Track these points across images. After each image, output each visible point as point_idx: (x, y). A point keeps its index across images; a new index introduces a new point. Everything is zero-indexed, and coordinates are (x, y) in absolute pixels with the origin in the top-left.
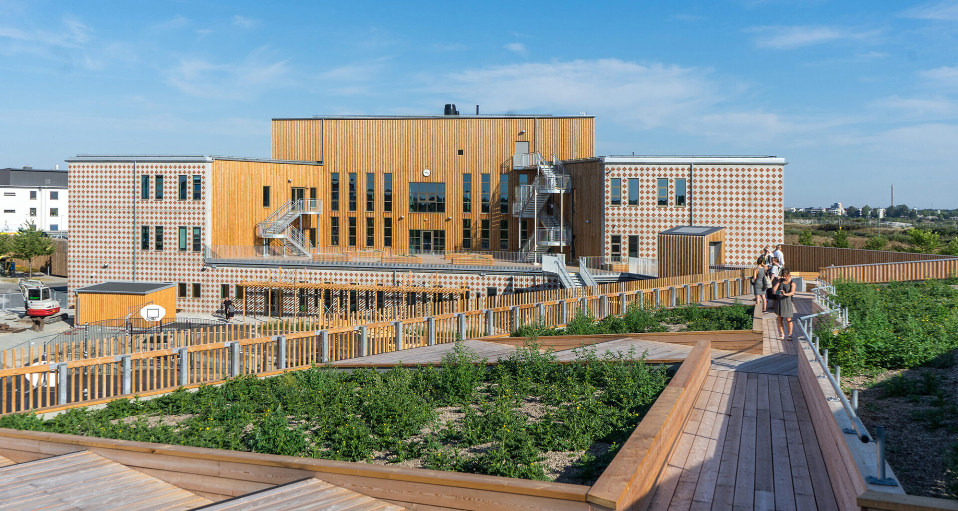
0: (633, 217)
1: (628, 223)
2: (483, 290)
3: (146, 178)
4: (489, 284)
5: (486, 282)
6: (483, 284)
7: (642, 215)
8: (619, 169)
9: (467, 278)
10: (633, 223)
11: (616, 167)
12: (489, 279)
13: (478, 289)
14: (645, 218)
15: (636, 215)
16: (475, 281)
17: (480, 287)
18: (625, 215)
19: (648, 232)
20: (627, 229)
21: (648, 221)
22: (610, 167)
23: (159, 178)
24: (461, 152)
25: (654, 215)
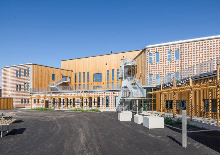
0: (158, 67)
1: (155, 69)
2: (104, 97)
3: (17, 70)
4: (106, 95)
5: (105, 94)
6: (104, 95)
7: (161, 66)
8: (152, 50)
9: (99, 94)
10: (158, 69)
11: (151, 49)
12: (106, 94)
13: (103, 97)
14: (162, 67)
15: (159, 66)
16: (102, 94)
17: (104, 96)
18: (154, 66)
19: (163, 72)
20: (155, 72)
21: (163, 68)
22: (149, 49)
23: (20, 70)
24: (106, 64)
25: (166, 65)
